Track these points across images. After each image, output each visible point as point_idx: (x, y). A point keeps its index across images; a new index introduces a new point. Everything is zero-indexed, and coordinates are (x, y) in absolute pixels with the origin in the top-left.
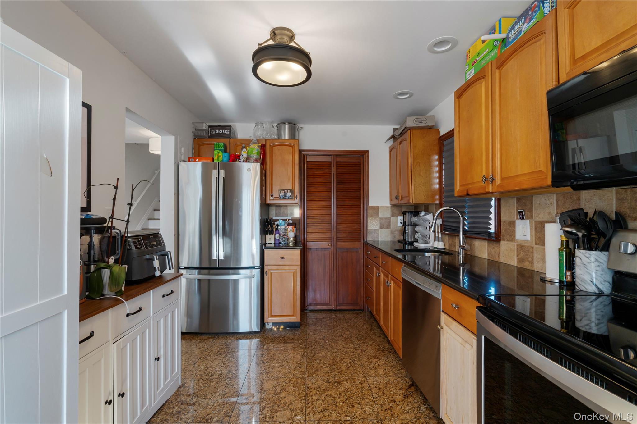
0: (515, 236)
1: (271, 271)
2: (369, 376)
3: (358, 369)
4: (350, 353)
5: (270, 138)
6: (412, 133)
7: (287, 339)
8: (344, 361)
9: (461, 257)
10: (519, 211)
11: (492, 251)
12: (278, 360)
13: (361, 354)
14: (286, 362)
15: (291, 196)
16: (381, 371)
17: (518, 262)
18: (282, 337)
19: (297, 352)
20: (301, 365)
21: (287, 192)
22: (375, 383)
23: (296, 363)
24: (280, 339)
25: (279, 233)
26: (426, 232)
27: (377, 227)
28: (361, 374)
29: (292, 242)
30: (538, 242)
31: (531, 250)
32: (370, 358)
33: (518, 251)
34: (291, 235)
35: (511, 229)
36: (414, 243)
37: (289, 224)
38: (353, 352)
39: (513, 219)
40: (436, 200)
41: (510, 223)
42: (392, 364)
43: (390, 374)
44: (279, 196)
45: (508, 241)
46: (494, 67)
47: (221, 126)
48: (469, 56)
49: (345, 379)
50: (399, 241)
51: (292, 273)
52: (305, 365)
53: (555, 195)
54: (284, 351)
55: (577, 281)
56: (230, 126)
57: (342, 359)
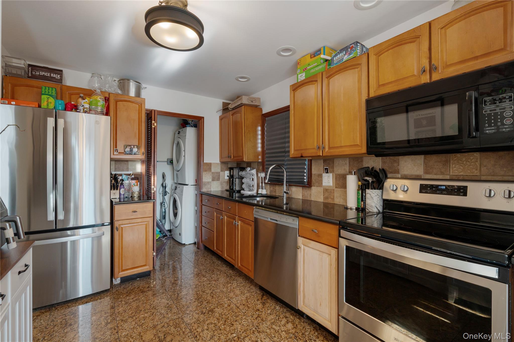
0: (322, 184)
1: (122, 226)
2: (231, 298)
3: (221, 296)
4: (208, 285)
5: (114, 92)
6: (245, 108)
7: (142, 289)
8: (206, 293)
9: (285, 199)
10: (325, 168)
11: (306, 193)
12: (145, 310)
13: (216, 284)
14: (155, 309)
15: (137, 152)
16: (238, 292)
17: (324, 200)
18: (137, 288)
19: (160, 298)
20: (170, 307)
21: (134, 147)
22: (238, 301)
23: (165, 308)
24: (136, 291)
25: (124, 188)
26: (251, 183)
27: (210, 180)
28: (225, 298)
29: (137, 196)
30: (337, 186)
31: (333, 192)
32: (224, 284)
33: (324, 193)
34: (136, 189)
35: (319, 179)
36: (241, 191)
37: (132, 179)
38: (210, 284)
39: (321, 173)
40: (259, 159)
41: (319, 176)
42: (242, 284)
43: (245, 292)
44: (125, 151)
45: (317, 186)
46: (324, 77)
47: (48, 67)
48: (299, 63)
49: (215, 306)
50: (227, 190)
51: (145, 225)
52: (175, 306)
53: (348, 159)
54: (147, 301)
55: (367, 207)
56: (62, 71)
57: (204, 292)
